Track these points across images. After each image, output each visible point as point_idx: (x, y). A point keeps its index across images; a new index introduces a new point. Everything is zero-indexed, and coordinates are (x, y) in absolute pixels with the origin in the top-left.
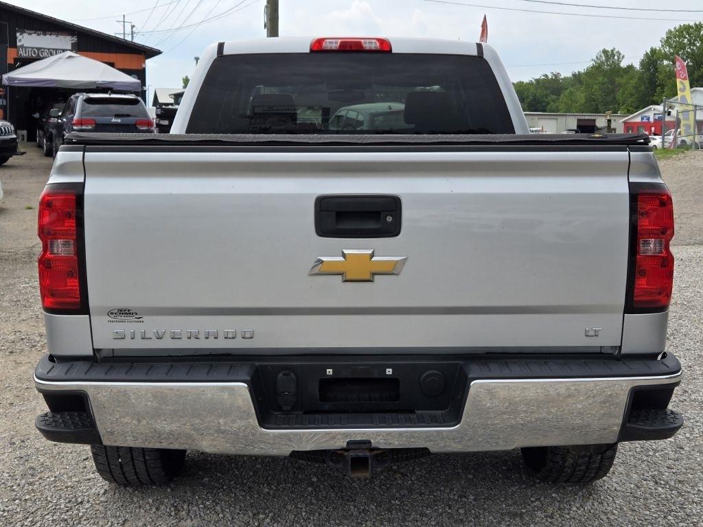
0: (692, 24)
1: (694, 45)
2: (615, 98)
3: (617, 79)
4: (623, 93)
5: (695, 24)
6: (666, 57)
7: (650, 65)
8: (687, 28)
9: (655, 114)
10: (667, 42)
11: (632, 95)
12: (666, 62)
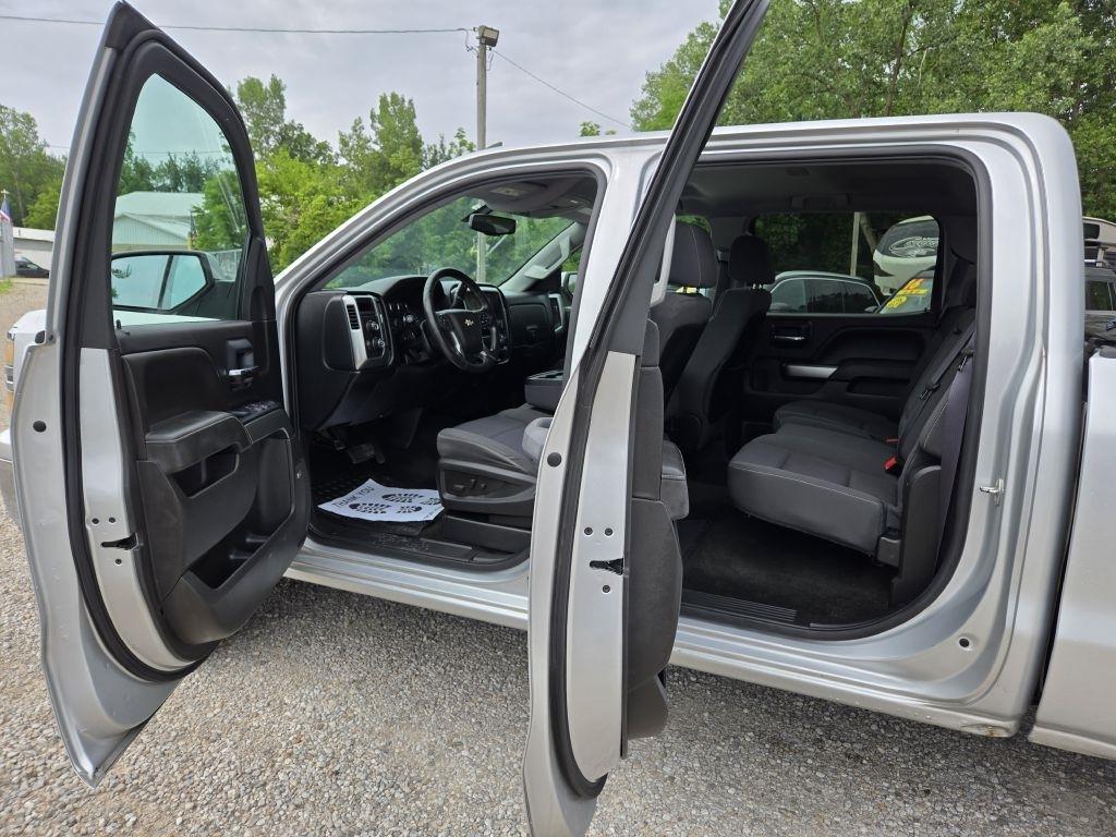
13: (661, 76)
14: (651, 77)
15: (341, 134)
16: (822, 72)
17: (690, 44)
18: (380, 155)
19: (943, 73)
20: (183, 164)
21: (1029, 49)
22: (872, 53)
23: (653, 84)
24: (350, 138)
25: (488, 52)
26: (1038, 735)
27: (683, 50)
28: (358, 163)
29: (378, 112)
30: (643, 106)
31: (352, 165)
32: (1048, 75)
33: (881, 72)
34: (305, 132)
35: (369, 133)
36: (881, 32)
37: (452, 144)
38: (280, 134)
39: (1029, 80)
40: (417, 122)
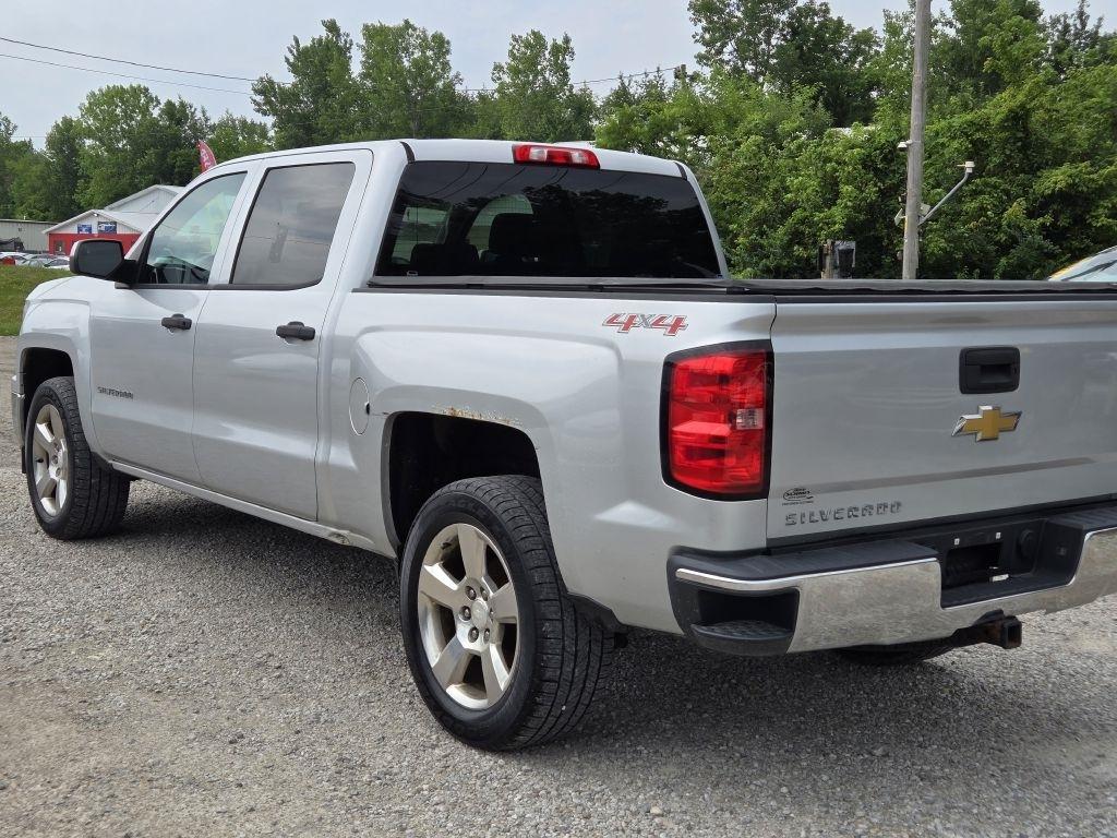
0: (126, 86)
1: (132, 119)
2: (6, 193)
3: (7, 162)
4: (20, 185)
5: (131, 87)
6: (90, 133)
7: (62, 144)
8: (118, 93)
9: (99, 223)
10: (90, 111)
11: (34, 190)
12: (88, 142)
15: (888, 16)
20: (640, 91)
34: (834, 15)
38: (790, 25)
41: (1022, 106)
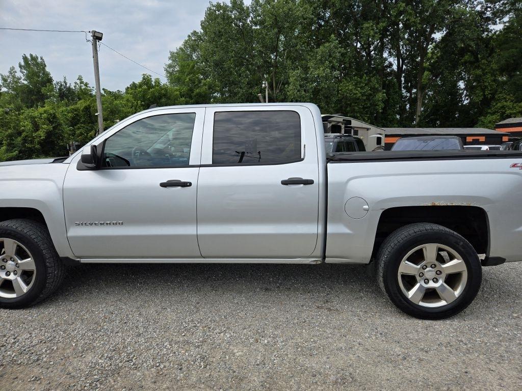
13: (177, 53)
14: (172, 53)
16: (247, 56)
17: (189, 40)
18: (28, 86)
19: (294, 60)
21: (322, 52)
22: (266, 50)
23: (173, 56)
24: (8, 77)
25: (98, 43)
26: (328, 260)
27: (186, 42)
28: (14, 89)
29: (23, 64)
30: (170, 66)
31: (10, 91)
32: (330, 62)
33: (270, 58)
35: (19, 74)
36: (268, 41)
37: (76, 83)
39: (324, 64)
40: (47, 69)
41: (89, 106)
